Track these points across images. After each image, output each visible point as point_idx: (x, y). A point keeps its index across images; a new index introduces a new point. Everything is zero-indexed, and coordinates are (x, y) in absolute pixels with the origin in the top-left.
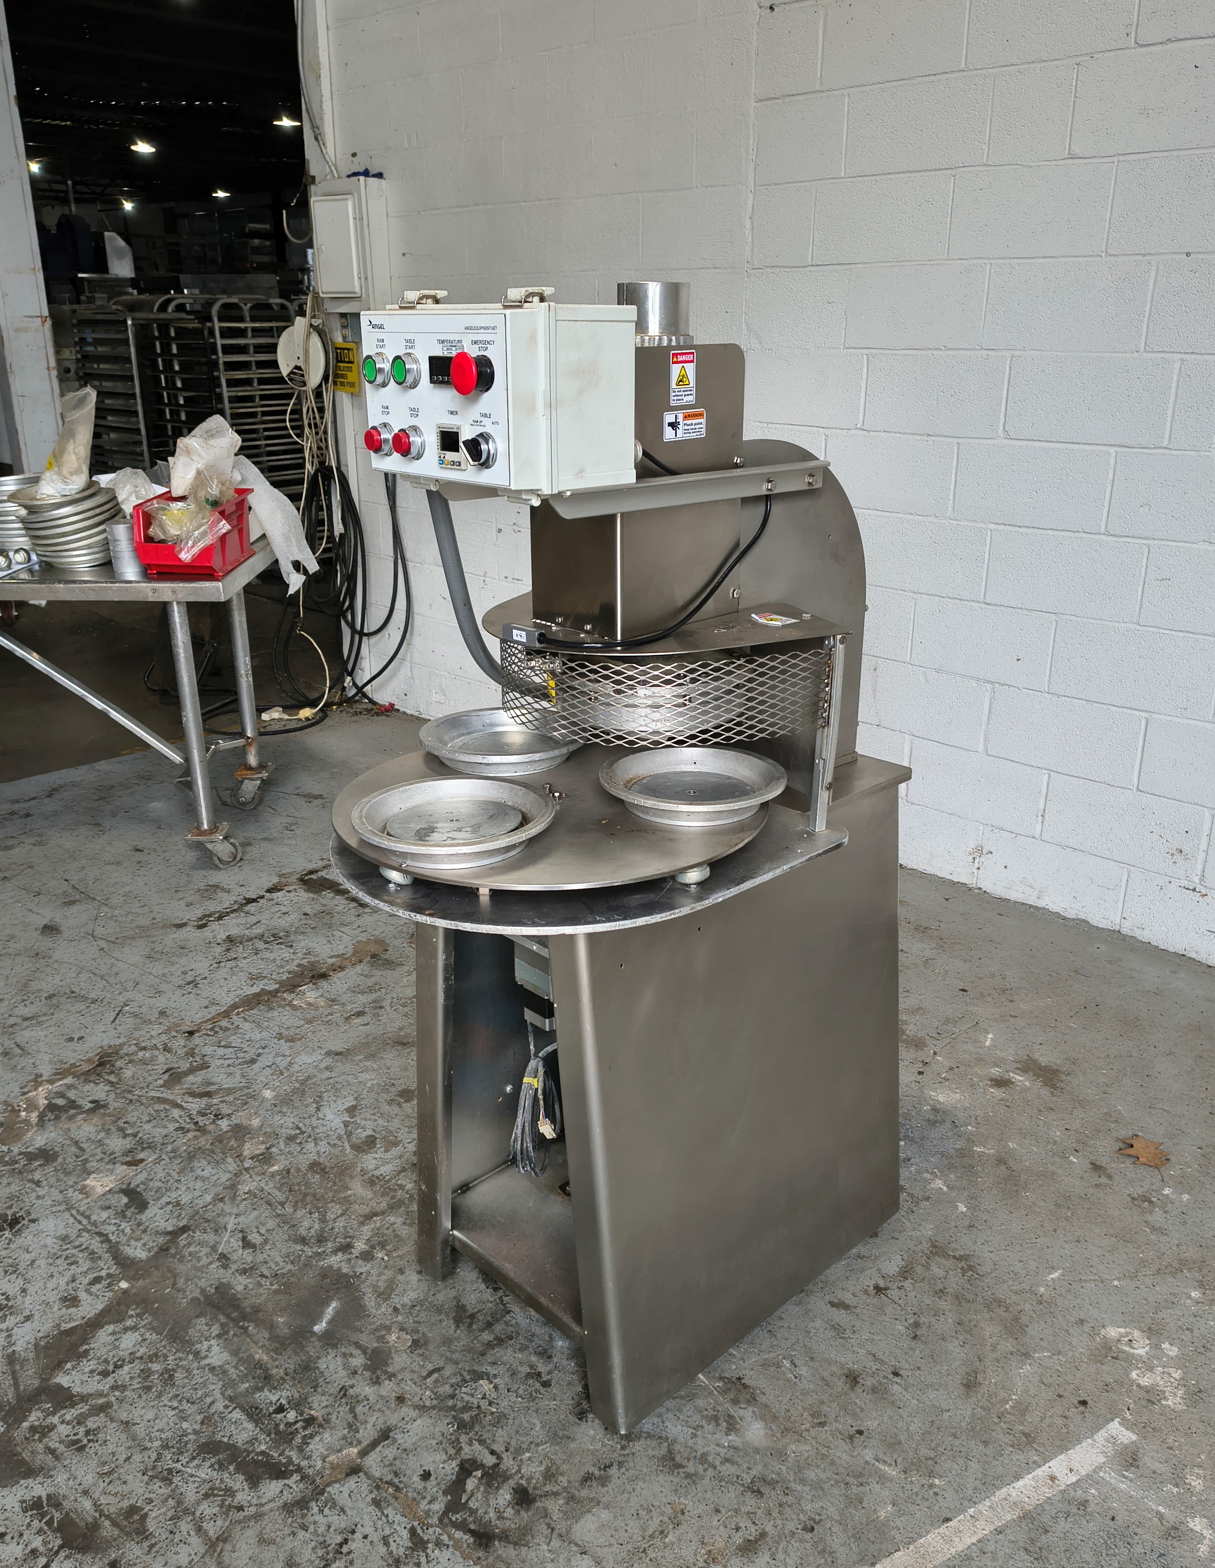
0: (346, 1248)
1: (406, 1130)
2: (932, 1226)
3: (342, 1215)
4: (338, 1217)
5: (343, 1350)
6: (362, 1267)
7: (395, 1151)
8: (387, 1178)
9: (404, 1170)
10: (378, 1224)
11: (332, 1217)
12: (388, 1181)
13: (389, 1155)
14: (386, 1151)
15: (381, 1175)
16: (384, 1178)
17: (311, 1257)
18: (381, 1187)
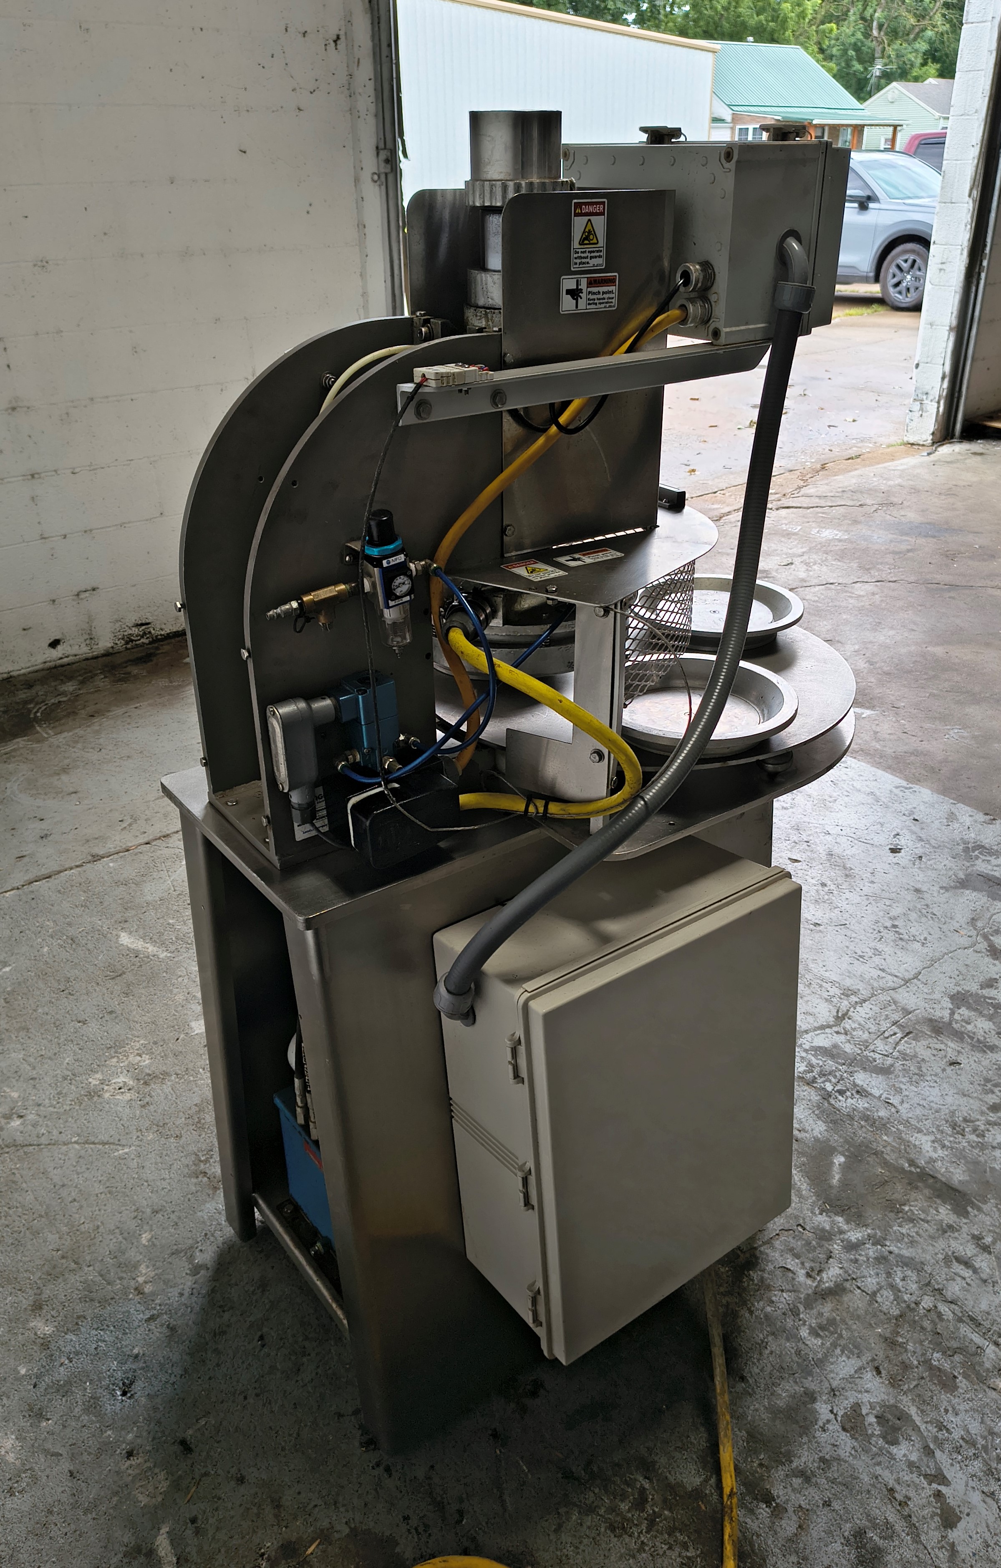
0: (851, 1247)
1: (843, 1454)
2: (199, 1214)
3: (874, 1294)
4: (878, 1291)
5: (808, 1135)
6: (823, 1221)
7: (843, 1406)
8: (838, 1351)
9: (820, 1363)
10: (824, 1275)
11: (885, 1293)
12: (834, 1345)
13: (851, 1398)
14: (856, 1407)
15: (849, 1358)
16: (843, 1351)
17: (885, 1239)
18: (841, 1336)
